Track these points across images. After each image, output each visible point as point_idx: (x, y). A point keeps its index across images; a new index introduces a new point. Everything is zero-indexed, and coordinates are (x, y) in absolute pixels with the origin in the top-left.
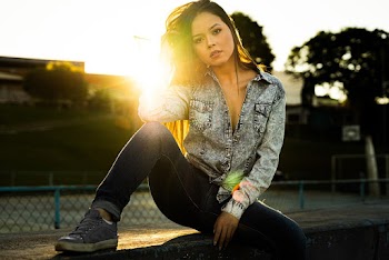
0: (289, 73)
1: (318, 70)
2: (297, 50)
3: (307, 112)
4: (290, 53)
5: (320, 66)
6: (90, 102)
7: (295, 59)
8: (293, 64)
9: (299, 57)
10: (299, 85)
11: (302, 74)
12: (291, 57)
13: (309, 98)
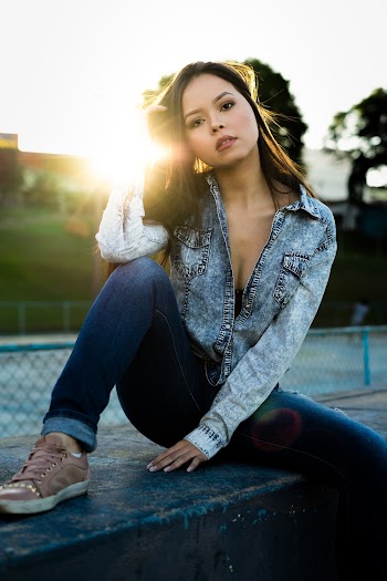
0: (328, 151)
1: (373, 147)
2: (341, 117)
3: (355, 211)
4: (331, 122)
5: (376, 141)
6: (27, 194)
7: (338, 130)
8: (335, 137)
9: (344, 127)
10: (345, 170)
11: (349, 153)
12: (333, 128)
13: (358, 189)
